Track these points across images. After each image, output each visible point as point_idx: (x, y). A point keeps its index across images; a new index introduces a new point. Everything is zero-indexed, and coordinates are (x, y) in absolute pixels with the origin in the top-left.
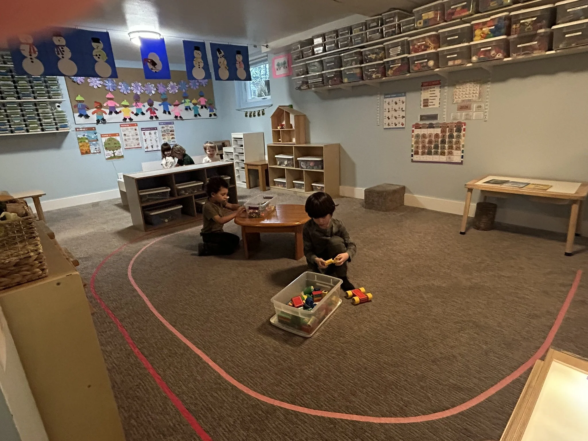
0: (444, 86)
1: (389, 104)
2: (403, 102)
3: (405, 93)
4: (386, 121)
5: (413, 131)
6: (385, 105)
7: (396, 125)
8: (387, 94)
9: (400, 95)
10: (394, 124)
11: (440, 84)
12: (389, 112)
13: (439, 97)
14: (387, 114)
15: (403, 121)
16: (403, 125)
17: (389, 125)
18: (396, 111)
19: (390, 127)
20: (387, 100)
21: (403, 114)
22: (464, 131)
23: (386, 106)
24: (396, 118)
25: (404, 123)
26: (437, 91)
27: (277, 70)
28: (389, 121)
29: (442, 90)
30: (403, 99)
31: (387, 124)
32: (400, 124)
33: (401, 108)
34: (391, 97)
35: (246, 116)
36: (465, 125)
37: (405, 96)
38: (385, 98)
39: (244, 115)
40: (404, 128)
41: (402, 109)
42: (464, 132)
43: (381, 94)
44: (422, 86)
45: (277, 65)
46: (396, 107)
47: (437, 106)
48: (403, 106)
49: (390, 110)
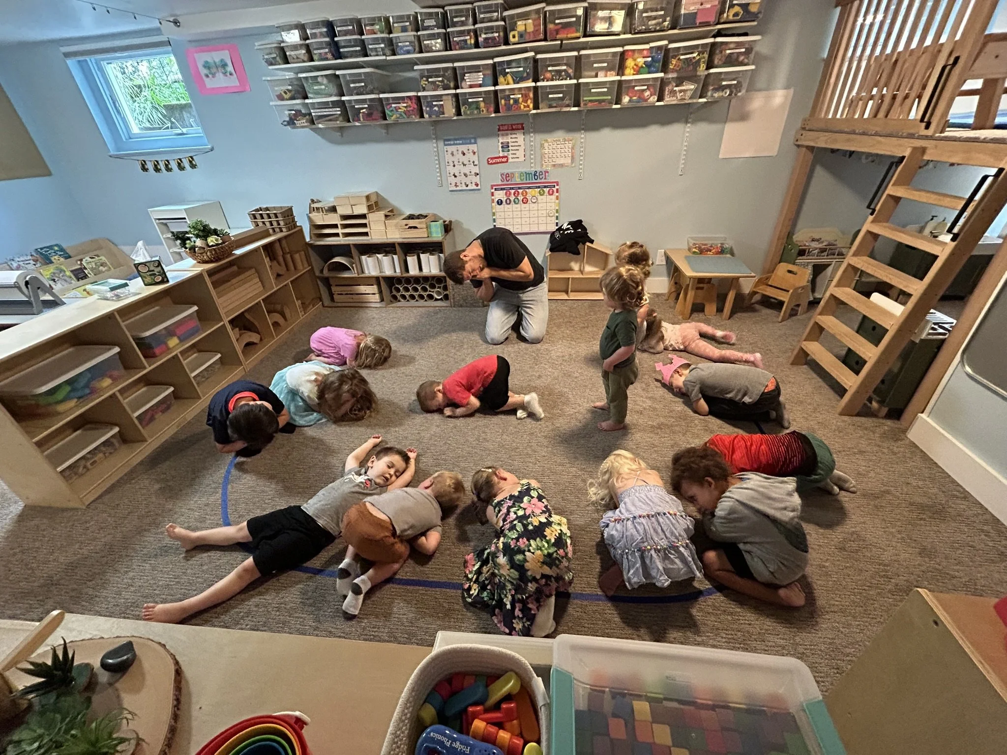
0: (529, 133)
1: (452, 154)
2: (474, 153)
3: (475, 139)
4: (452, 180)
5: (493, 194)
6: (446, 156)
7: (467, 186)
8: (448, 140)
9: (469, 141)
10: (463, 185)
11: (523, 128)
12: (454, 166)
13: (523, 147)
14: (452, 170)
15: (477, 179)
16: (477, 185)
17: (456, 186)
18: (464, 165)
19: (458, 188)
20: (451, 149)
21: (476, 170)
22: (557, 192)
23: (448, 157)
24: (465, 175)
25: (479, 183)
26: (519, 138)
27: (207, 76)
28: (457, 180)
29: (528, 137)
30: (473, 147)
31: (454, 184)
32: (474, 184)
33: (472, 161)
34: (454, 144)
35: (144, 169)
36: (557, 185)
37: (475, 143)
38: (445, 145)
39: (139, 167)
40: (479, 190)
41: (474, 162)
42: (557, 194)
43: (438, 139)
44: (499, 130)
45: (205, 67)
46: (465, 159)
47: (522, 159)
48: (475, 158)
49: (456, 163)
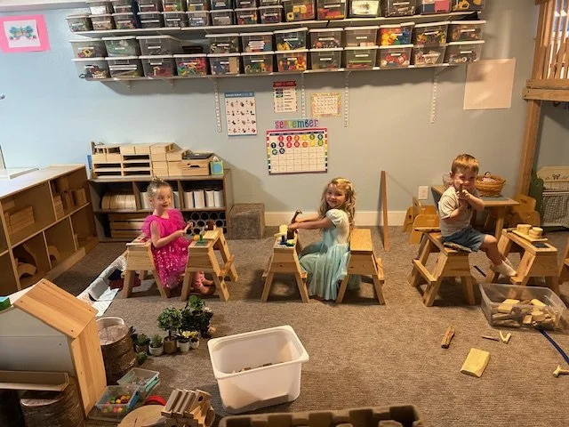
0: (301, 88)
1: (232, 105)
2: (252, 104)
3: (253, 93)
4: (231, 126)
5: (268, 139)
6: (226, 106)
7: (245, 132)
8: (228, 93)
9: (247, 95)
10: (241, 131)
11: (295, 85)
12: (234, 115)
13: (295, 100)
14: (232, 118)
15: (254, 126)
16: (254, 131)
17: (234, 131)
18: (243, 114)
19: (236, 134)
21: (254, 118)
22: (326, 137)
23: (229, 108)
24: (244, 123)
25: (255, 129)
26: (292, 93)
27: (12, 38)
28: (235, 127)
29: (299, 92)
30: (252, 99)
31: (232, 130)
32: (251, 130)
33: (250, 111)
34: (234, 97)
36: (326, 131)
37: (253, 96)
38: (226, 97)
40: (256, 135)
42: (326, 139)
43: (219, 92)
44: (275, 86)
45: (11, 32)
46: (243, 110)
47: (294, 110)
48: (253, 109)
49: (235, 113)
